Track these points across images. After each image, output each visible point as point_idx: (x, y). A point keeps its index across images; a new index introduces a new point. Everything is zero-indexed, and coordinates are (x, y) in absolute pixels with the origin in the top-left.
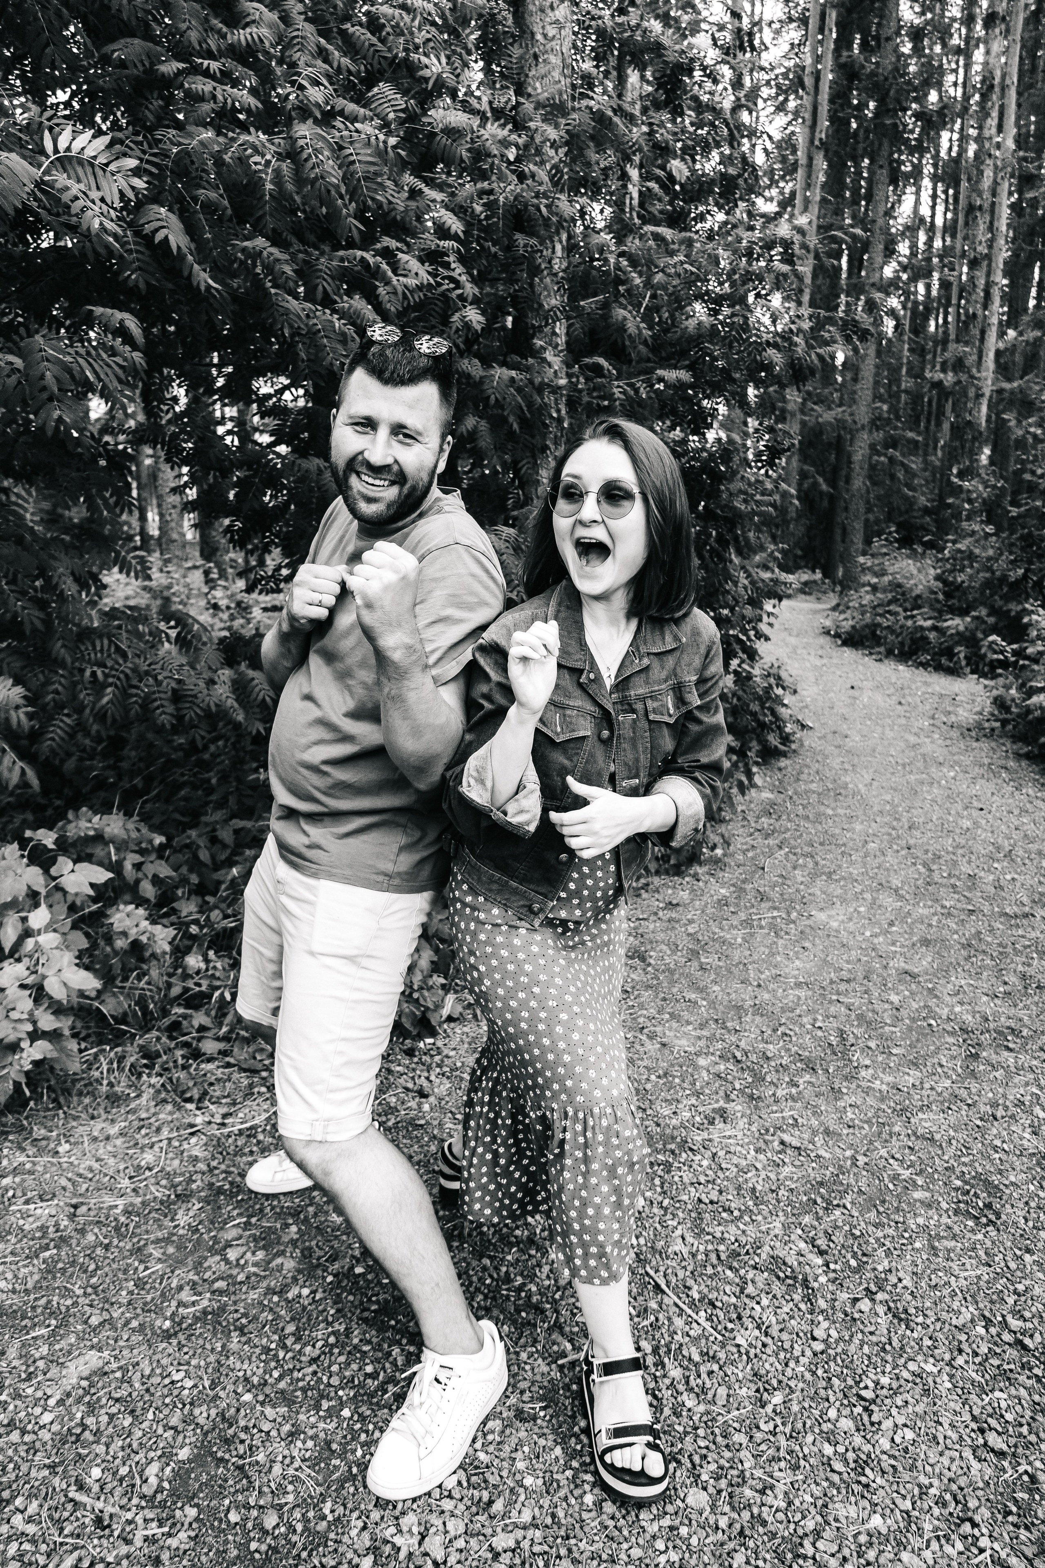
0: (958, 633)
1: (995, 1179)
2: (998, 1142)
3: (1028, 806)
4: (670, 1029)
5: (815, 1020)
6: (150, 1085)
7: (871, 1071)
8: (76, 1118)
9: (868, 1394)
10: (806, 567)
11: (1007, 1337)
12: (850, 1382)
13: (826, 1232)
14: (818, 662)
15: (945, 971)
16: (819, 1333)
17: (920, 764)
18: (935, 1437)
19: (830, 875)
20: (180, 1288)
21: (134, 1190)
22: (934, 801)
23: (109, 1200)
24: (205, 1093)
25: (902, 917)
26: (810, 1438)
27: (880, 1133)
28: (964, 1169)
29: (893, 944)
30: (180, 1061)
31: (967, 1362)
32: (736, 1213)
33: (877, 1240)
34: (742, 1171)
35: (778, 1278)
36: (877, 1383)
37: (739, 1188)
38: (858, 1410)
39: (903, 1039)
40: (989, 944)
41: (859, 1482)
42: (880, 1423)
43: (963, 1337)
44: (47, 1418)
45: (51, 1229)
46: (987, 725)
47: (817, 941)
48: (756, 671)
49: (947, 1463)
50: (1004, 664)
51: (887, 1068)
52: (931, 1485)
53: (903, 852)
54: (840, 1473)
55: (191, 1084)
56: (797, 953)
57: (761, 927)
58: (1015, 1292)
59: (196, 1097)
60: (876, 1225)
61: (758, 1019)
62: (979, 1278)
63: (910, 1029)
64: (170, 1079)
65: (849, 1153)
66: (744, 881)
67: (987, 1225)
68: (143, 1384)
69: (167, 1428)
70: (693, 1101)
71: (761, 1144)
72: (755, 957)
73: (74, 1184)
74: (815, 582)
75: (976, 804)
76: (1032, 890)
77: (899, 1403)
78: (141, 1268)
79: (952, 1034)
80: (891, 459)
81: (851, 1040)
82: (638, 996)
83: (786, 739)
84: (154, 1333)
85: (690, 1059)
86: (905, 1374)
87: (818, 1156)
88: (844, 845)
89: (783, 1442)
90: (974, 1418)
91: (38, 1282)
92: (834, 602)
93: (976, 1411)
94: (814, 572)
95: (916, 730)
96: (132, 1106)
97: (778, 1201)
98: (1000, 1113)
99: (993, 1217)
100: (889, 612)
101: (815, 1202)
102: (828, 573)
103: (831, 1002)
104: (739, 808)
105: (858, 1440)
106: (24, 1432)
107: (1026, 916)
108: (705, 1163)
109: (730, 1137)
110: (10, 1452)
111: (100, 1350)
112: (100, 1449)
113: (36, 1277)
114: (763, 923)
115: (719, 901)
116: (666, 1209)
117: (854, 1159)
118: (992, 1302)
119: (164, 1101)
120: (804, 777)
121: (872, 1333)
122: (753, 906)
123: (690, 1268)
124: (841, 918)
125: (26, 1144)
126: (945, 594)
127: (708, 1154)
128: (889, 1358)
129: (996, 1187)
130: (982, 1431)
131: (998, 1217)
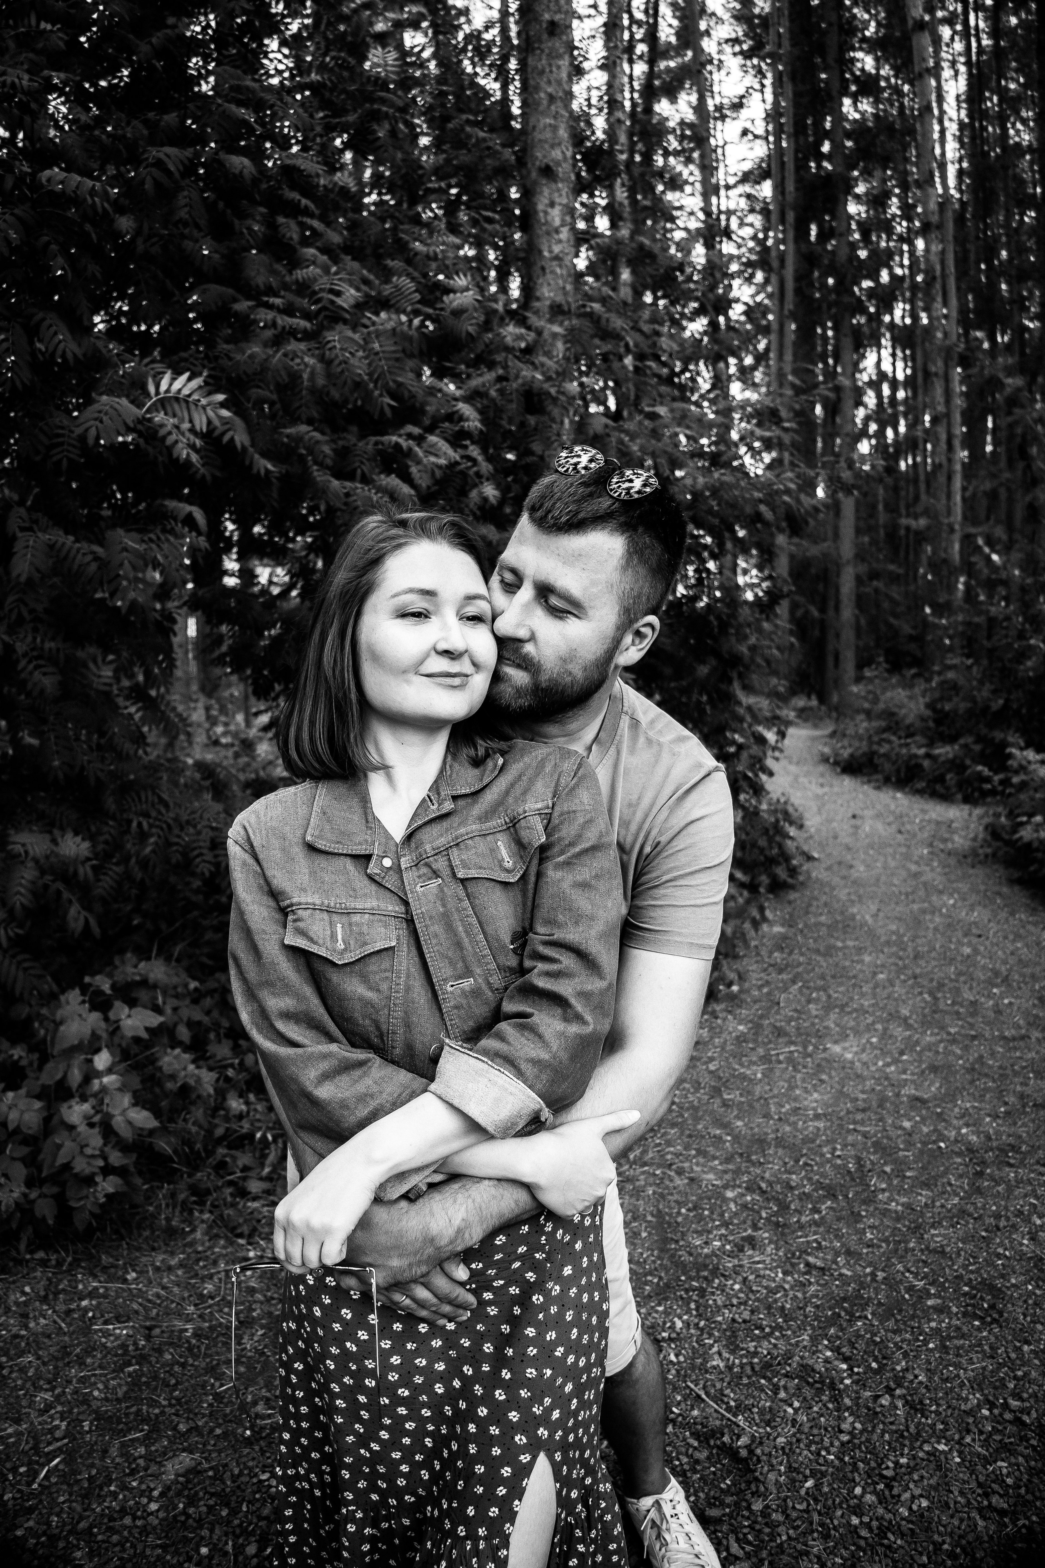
0: (948, 761)
1: (999, 1283)
2: (1000, 1250)
3: (1022, 931)
4: (697, 1164)
5: (835, 1149)
6: (203, 1221)
7: (887, 1194)
8: (139, 1249)
9: (889, 1473)
10: (802, 692)
11: (1008, 1416)
12: (873, 1464)
13: (850, 1341)
14: (820, 791)
15: (951, 1096)
16: (845, 1426)
17: (922, 893)
18: (947, 1503)
19: (842, 1007)
20: (255, 1403)
21: (200, 1316)
22: (936, 929)
23: (179, 1324)
24: (254, 1230)
25: (909, 1046)
26: (839, 1513)
27: (896, 1250)
28: (972, 1276)
29: (904, 1072)
30: (229, 1199)
31: (974, 1440)
32: (767, 1330)
33: (896, 1344)
34: (771, 1291)
35: (808, 1383)
36: (896, 1463)
37: (769, 1307)
38: (881, 1486)
39: (916, 1162)
40: (991, 1067)
41: (882, 1545)
42: (899, 1496)
43: (971, 1420)
44: (154, 1507)
45: (131, 1348)
46: (981, 851)
47: (833, 1073)
48: (764, 807)
49: (956, 1523)
50: (993, 792)
51: (900, 1191)
52: (944, 1542)
53: (910, 982)
54: (865, 1539)
55: (241, 1221)
56: (814, 1086)
57: (780, 1062)
58: (1015, 1378)
59: (246, 1232)
60: (895, 1332)
61: (780, 1152)
62: (984, 1368)
63: (922, 1152)
64: (221, 1216)
65: (868, 1270)
66: (761, 1017)
67: (991, 1323)
68: (233, 1482)
69: (260, 1518)
70: (723, 1231)
71: (788, 1267)
72: (776, 1092)
73: (145, 1307)
74: (811, 709)
75: (975, 931)
76: (1027, 1014)
77: (916, 1477)
78: (217, 1384)
79: (960, 1154)
80: (876, 591)
81: (868, 1165)
82: (665, 1134)
83: (793, 872)
84: (237, 1440)
85: (718, 1194)
86: (921, 1454)
87: (841, 1275)
88: (855, 977)
89: (816, 1517)
90: (980, 1485)
91: (126, 1393)
92: (830, 730)
93: (982, 1479)
94: (809, 697)
95: (916, 858)
96: (189, 1239)
97: (806, 1317)
98: (1002, 1223)
99: (996, 1316)
100: (884, 740)
101: (839, 1316)
102: (822, 700)
103: (849, 1131)
104: (753, 943)
105: (880, 1511)
106: (135, 1518)
107: (1022, 1038)
108: (737, 1287)
109: (758, 1262)
110: (126, 1533)
111: (191, 1453)
112: (205, 1533)
113: (125, 1388)
114: (781, 1057)
115: (737, 1038)
116: (702, 1330)
117: (873, 1275)
118: (996, 1388)
119: (217, 1236)
120: (813, 909)
121: (892, 1423)
122: (770, 1042)
123: (727, 1379)
124: (855, 1049)
125: (97, 1271)
126: (935, 721)
127: (739, 1279)
128: (907, 1442)
129: (1000, 1290)
130: (986, 1495)
131: (1001, 1315)
